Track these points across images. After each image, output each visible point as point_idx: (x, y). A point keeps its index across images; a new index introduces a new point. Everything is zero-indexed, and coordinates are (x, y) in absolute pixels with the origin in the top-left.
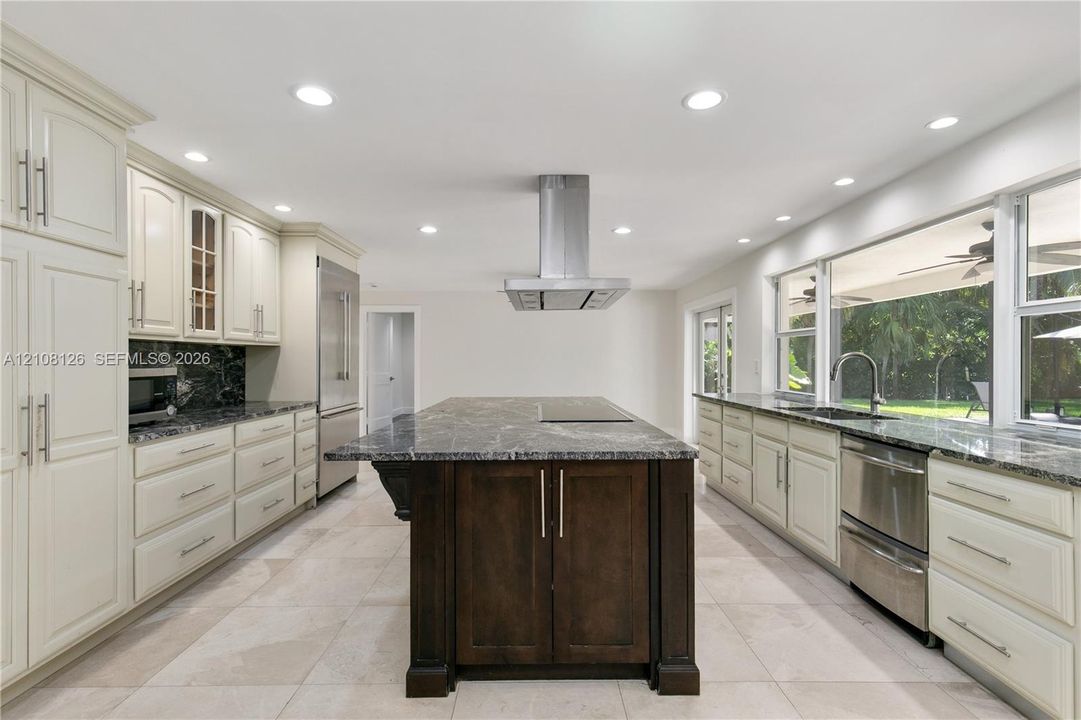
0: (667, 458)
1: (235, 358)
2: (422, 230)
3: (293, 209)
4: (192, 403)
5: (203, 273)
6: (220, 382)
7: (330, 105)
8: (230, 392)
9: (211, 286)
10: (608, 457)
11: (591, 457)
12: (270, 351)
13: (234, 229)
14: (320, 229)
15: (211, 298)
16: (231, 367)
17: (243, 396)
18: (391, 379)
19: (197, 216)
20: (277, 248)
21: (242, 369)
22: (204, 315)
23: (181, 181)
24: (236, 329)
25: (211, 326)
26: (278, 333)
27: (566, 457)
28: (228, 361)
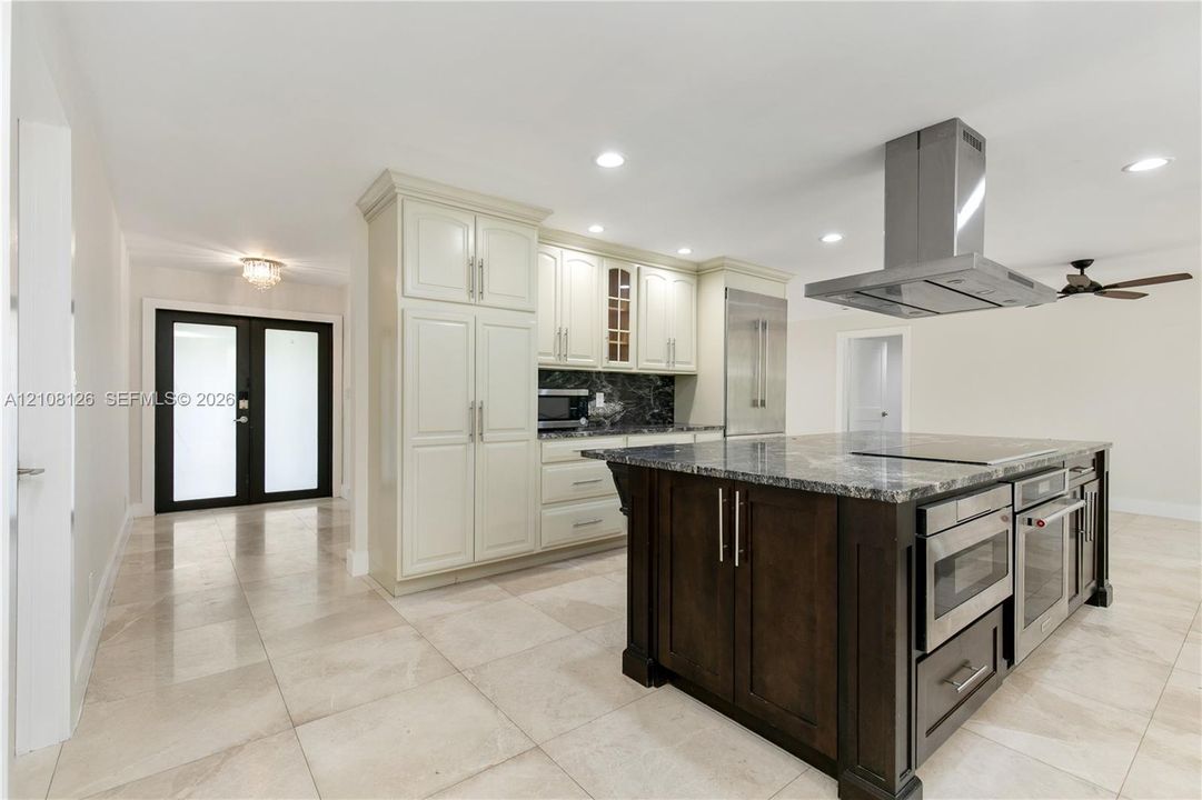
0: (852, 495)
1: (663, 386)
2: (825, 239)
3: (692, 250)
4: (623, 420)
5: (619, 317)
6: (649, 405)
7: (624, 164)
8: (659, 415)
9: (625, 325)
10: (783, 484)
11: (765, 481)
12: (690, 378)
13: (647, 278)
14: (726, 261)
15: (625, 337)
16: (660, 393)
17: (672, 418)
18: (884, 415)
19: (613, 273)
20: (694, 288)
21: (671, 395)
22: (618, 350)
23: (600, 249)
24: (648, 361)
25: (625, 357)
26: (694, 362)
27: (741, 478)
28: (657, 388)
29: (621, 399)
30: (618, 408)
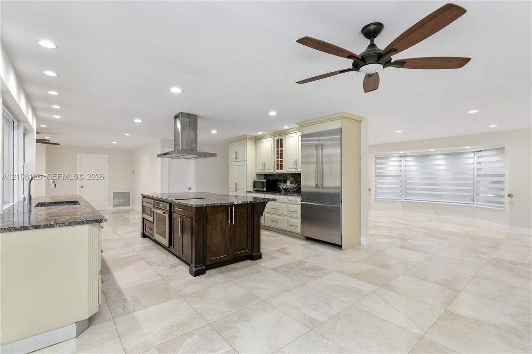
5: (280, 155)
9: (281, 158)
13: (289, 138)
15: (282, 161)
19: (278, 141)
22: (280, 166)
24: (289, 169)
25: (282, 168)
29: (296, 183)
30: (295, 186)
